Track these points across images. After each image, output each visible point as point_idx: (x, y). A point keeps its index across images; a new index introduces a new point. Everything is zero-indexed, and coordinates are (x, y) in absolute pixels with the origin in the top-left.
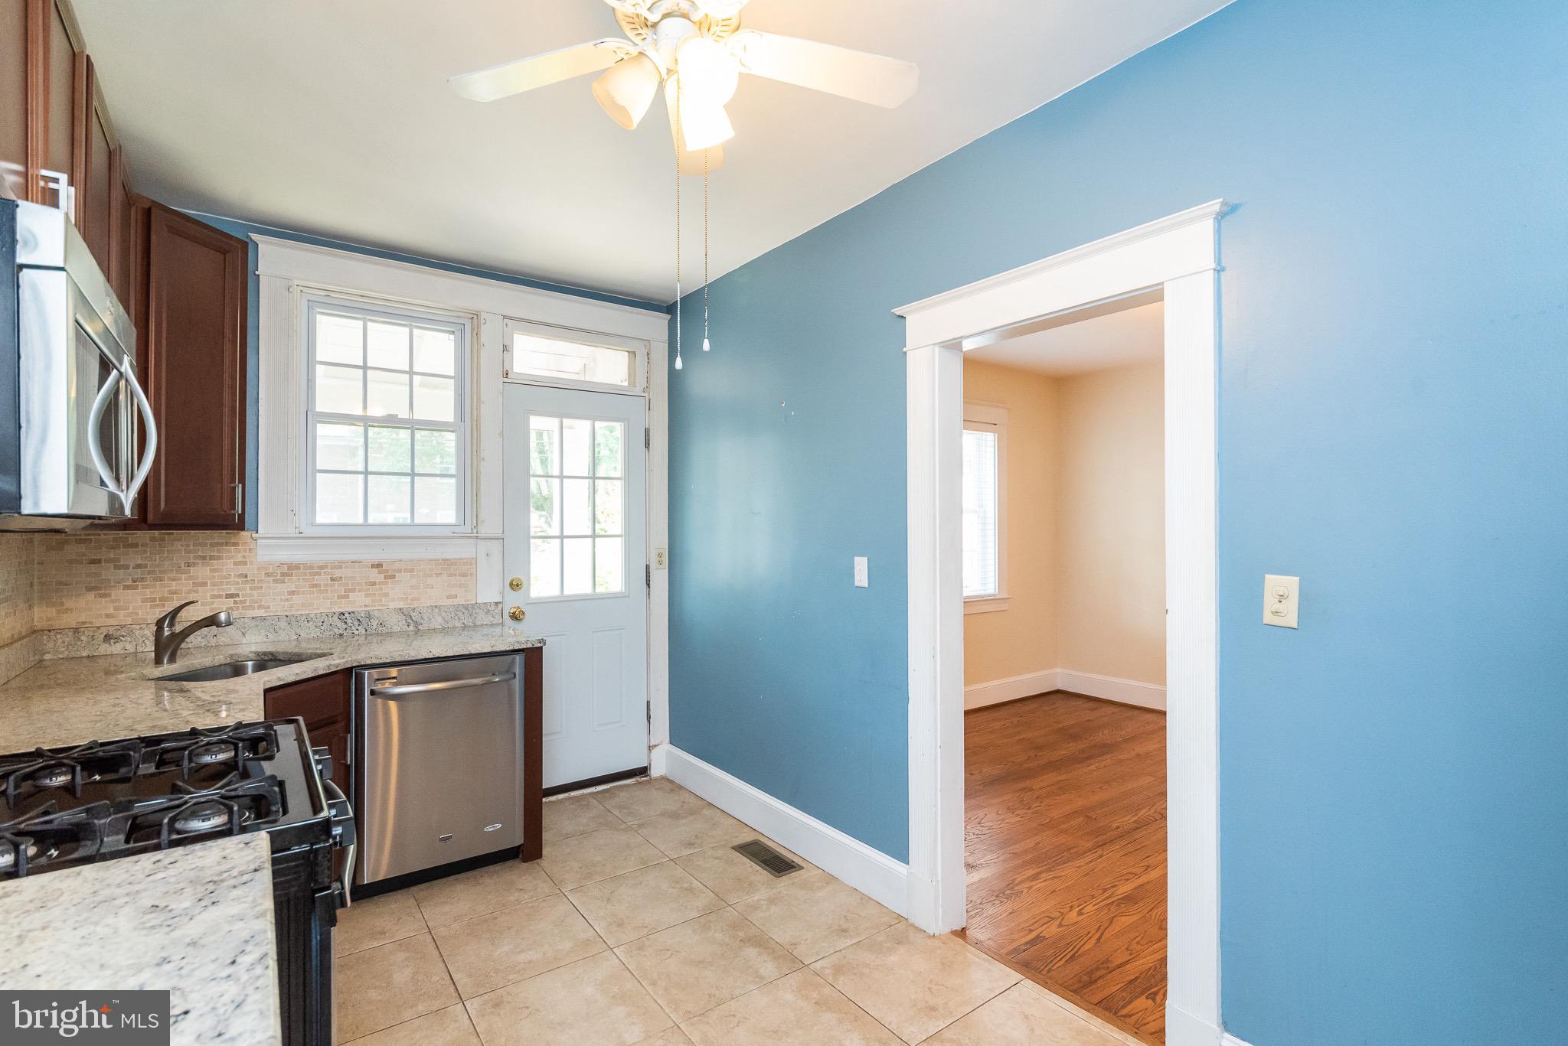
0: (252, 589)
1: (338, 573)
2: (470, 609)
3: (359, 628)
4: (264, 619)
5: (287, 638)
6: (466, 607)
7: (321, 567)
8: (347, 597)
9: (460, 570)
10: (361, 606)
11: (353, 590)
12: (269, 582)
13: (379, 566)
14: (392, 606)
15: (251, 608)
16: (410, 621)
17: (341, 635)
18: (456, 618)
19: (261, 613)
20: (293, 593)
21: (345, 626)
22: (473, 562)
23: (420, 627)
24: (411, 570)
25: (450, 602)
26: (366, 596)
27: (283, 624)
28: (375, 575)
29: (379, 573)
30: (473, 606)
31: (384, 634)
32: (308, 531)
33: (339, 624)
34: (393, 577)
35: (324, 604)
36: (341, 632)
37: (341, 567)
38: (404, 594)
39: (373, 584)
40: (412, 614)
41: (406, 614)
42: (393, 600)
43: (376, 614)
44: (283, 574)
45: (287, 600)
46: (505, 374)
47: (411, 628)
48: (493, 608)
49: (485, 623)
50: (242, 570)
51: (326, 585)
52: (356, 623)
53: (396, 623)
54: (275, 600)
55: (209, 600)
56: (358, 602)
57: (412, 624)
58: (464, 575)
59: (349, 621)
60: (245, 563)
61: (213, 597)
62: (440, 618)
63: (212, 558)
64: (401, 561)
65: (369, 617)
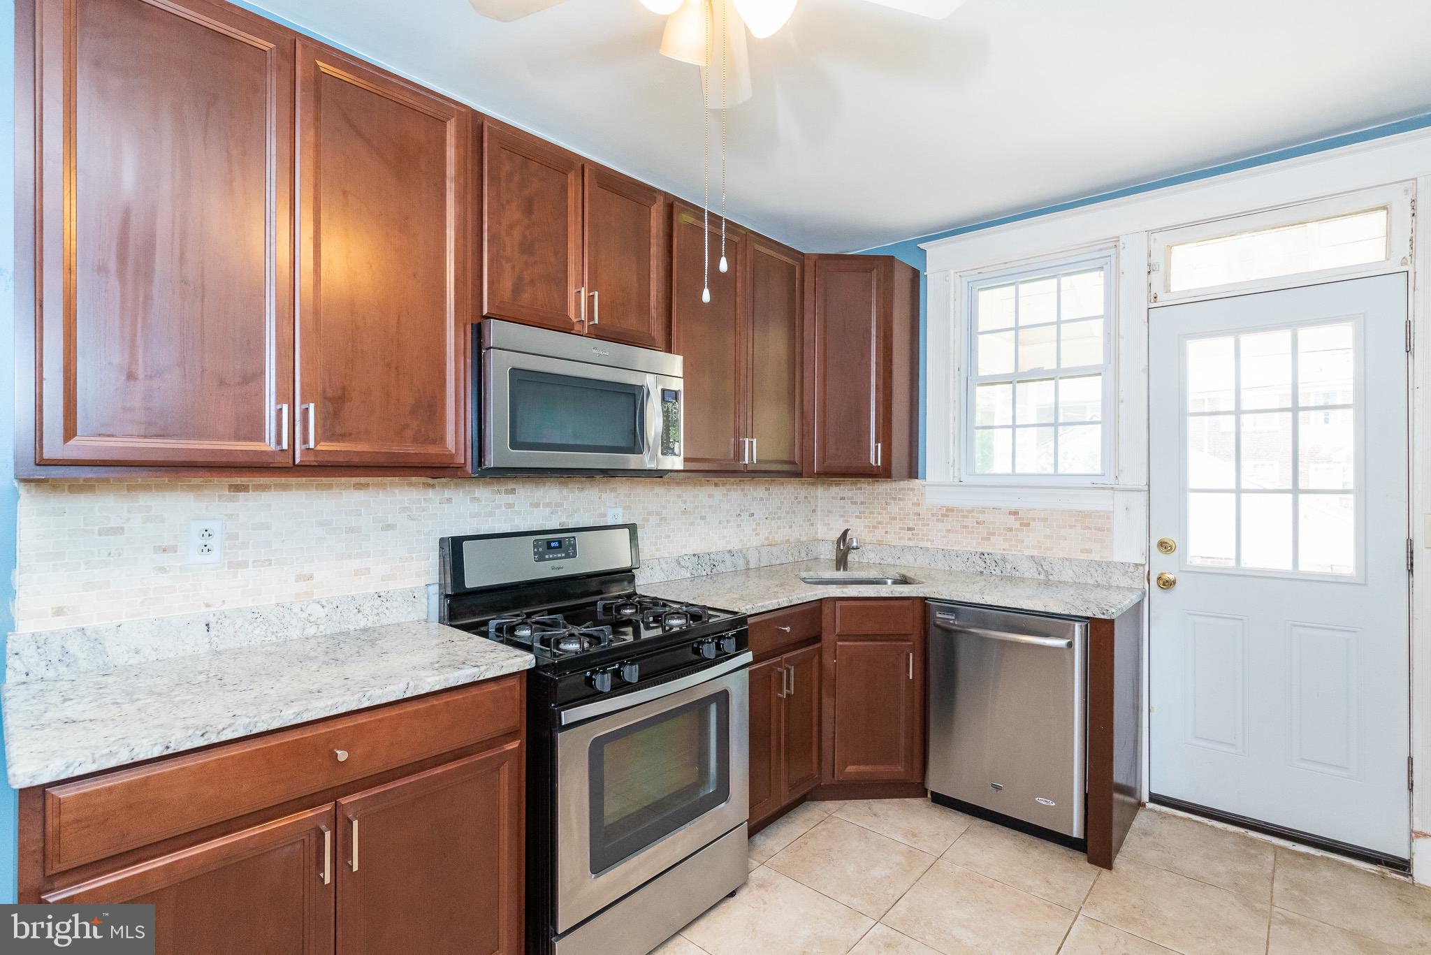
0: (924, 525)
1: (982, 517)
2: (1105, 566)
3: (996, 568)
4: (928, 549)
5: (943, 568)
6: (1099, 564)
7: (970, 511)
8: (988, 539)
9: (1096, 524)
10: (1000, 550)
11: (994, 534)
12: (933, 520)
13: (1016, 513)
14: (1028, 552)
15: (922, 540)
16: (1040, 569)
17: (982, 572)
18: (1088, 574)
19: (928, 545)
20: (948, 531)
21: (984, 565)
22: (1108, 516)
23: (1050, 577)
24: (1045, 520)
25: (1084, 556)
26: (1005, 540)
27: (940, 556)
28: (1012, 522)
29: (1016, 520)
30: (1108, 564)
31: (1011, 579)
32: (967, 480)
33: (980, 562)
34: (1028, 525)
35: (969, 544)
36: (981, 569)
37: (983, 512)
38: (1038, 542)
39: (1011, 530)
40: (1043, 563)
41: (1037, 562)
42: (1028, 547)
43: (1010, 558)
44: (943, 515)
45: (945, 537)
46: (1153, 298)
47: (1042, 577)
48: (1132, 569)
49: (1122, 585)
50: (917, 509)
51: (973, 527)
52: (994, 564)
53: (1028, 570)
54: (937, 537)
55: (898, 531)
56: (997, 546)
57: (1043, 573)
58: (1100, 529)
59: (988, 561)
60: (918, 504)
61: (901, 528)
62: (1071, 571)
63: (900, 499)
64: (1035, 510)
65: (1004, 560)
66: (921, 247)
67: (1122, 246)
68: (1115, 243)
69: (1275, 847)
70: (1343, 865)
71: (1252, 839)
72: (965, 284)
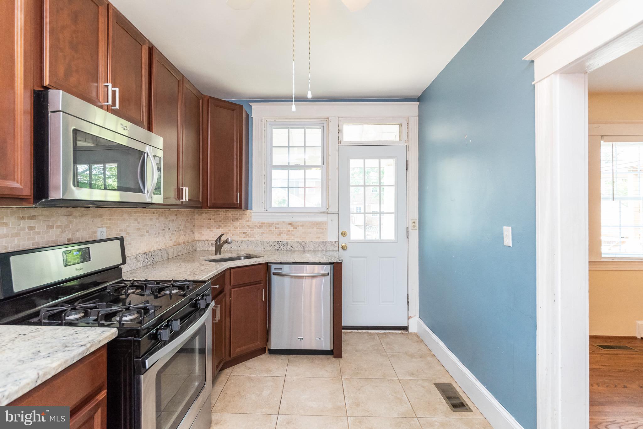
0: (251, 231)
1: (277, 226)
2: (324, 243)
3: (284, 247)
4: (254, 241)
5: (261, 249)
6: (323, 242)
7: (272, 224)
8: (280, 235)
9: (321, 226)
10: (285, 239)
11: (282, 233)
12: (256, 228)
13: (291, 224)
14: (296, 240)
15: (250, 237)
16: (301, 246)
17: (278, 250)
18: (319, 246)
19: (253, 239)
20: (263, 233)
21: (279, 247)
22: (325, 223)
23: (305, 249)
24: (302, 226)
25: (317, 240)
26: (287, 235)
27: (259, 244)
28: (290, 227)
29: (291, 226)
30: (326, 242)
31: (292, 251)
32: (270, 210)
33: (277, 245)
34: (296, 228)
35: (272, 238)
36: (278, 248)
37: (278, 224)
38: (300, 235)
39: (289, 231)
40: (302, 244)
41: (300, 243)
42: (296, 237)
43: (290, 242)
44: (260, 226)
45: (261, 235)
46: (339, 142)
47: (302, 249)
48: (334, 243)
49: (330, 250)
50: (248, 223)
51: (273, 230)
52: (283, 246)
53: (297, 247)
54: (258, 235)
55: (239, 234)
56: (284, 238)
57: (302, 248)
58: (322, 229)
59: (280, 245)
60: (249, 221)
61: (240, 233)
62: (313, 246)
63: (240, 219)
64: (299, 222)
65: (287, 244)
66: (250, 104)
67: (330, 121)
68: (327, 119)
69: (377, 333)
70: (393, 333)
71: (371, 333)
72: (268, 125)
